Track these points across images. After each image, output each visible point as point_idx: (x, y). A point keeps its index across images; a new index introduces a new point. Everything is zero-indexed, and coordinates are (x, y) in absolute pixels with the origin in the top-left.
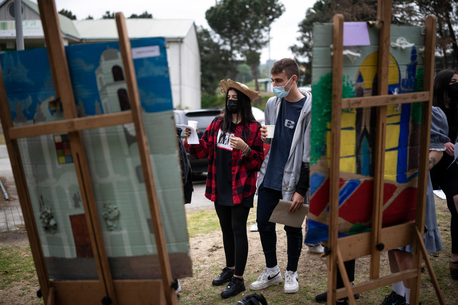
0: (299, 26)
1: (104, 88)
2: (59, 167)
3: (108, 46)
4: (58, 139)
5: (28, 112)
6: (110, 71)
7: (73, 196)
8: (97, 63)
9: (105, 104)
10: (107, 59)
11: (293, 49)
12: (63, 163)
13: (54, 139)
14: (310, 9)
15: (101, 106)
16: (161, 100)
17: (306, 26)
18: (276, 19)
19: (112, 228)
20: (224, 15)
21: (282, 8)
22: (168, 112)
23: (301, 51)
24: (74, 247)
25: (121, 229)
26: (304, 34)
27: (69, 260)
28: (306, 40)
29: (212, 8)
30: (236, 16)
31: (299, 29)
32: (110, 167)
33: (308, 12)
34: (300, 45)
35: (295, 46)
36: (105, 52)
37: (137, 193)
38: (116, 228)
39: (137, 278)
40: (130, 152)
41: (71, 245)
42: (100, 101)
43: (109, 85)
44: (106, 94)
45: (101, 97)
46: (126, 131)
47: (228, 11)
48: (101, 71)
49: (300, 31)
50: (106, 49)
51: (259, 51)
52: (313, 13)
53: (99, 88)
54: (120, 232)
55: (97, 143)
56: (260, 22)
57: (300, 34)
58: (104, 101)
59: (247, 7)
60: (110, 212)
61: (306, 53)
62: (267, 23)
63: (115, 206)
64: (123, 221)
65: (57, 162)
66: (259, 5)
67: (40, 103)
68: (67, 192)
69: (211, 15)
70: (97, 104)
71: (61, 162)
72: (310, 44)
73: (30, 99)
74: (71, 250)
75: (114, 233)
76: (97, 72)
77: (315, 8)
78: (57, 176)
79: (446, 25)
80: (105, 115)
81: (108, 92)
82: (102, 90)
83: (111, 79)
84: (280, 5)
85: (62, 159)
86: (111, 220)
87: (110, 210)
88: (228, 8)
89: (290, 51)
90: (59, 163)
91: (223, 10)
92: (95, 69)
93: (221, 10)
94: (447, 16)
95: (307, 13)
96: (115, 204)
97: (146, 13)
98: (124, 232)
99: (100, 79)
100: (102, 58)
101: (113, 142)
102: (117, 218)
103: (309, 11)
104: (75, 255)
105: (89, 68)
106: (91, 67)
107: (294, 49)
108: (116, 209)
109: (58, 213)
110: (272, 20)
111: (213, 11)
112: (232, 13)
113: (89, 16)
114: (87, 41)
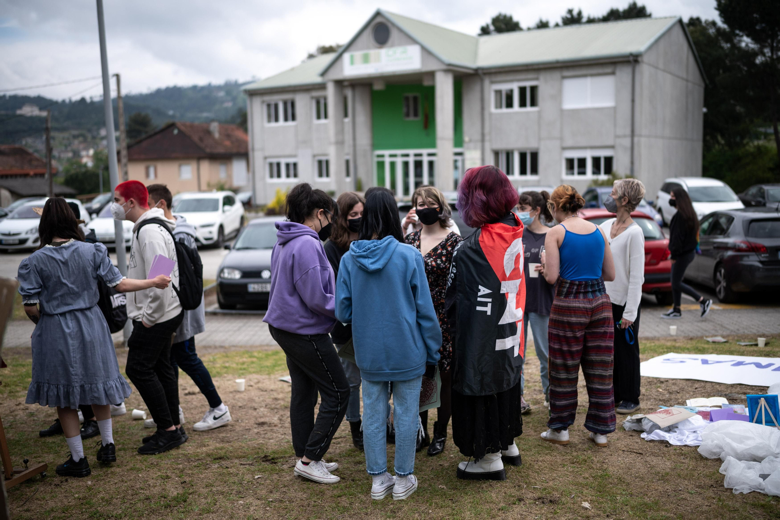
97: (635, 4)
113: (541, 22)
114: (485, 71)
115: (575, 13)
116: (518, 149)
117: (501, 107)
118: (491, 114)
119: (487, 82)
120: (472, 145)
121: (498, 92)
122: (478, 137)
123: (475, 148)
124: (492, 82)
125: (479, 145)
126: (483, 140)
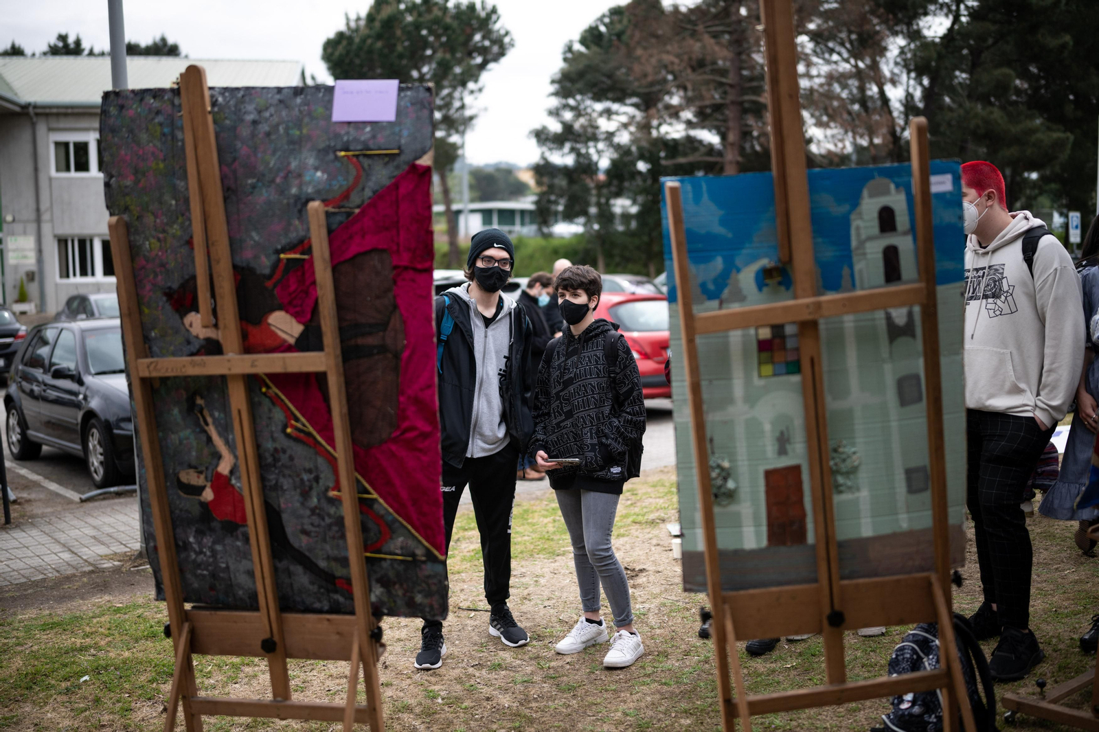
0: (553, 82)
1: (862, 243)
2: (757, 382)
3: (876, 174)
4: (765, 333)
5: (711, 287)
6: (875, 215)
7: (777, 434)
8: (855, 201)
9: (861, 271)
10: (871, 196)
11: (541, 136)
12: (767, 377)
13: (757, 334)
14: (571, 42)
15: (852, 276)
16: (949, 265)
17: (568, 84)
18: (491, 66)
19: (842, 488)
20: (370, 51)
21: (507, 40)
22: (958, 284)
23: (557, 141)
24: (764, 529)
25: (858, 489)
26: (564, 101)
27: (752, 553)
28: (568, 116)
29: (341, 35)
30: (401, 56)
31: (552, 88)
32: (854, 382)
33: (567, 49)
34: (555, 127)
35: (544, 128)
36: (871, 183)
37: (894, 424)
38: (850, 488)
39: (876, 575)
40: (891, 353)
41: (757, 525)
42: (851, 267)
43: (870, 238)
44: (865, 254)
45: (855, 259)
46: (889, 318)
47: (379, 44)
48: (860, 216)
49: (556, 94)
50: (873, 178)
51: (454, 138)
52: (580, 54)
53: (854, 243)
54: (857, 495)
55: (838, 338)
56: (458, 70)
57: (554, 102)
58: (858, 267)
59: (424, 32)
60: (844, 460)
61: (567, 146)
62: (473, 74)
63: (853, 450)
64: (863, 476)
65: (755, 374)
66: (454, 31)
67: (738, 271)
68: (767, 427)
69: (340, 50)
70: (846, 271)
71: (763, 373)
72: (577, 126)
73: (719, 263)
74: (758, 534)
75: (845, 497)
76: (853, 217)
77: (583, 41)
78: (751, 400)
79: (875, 89)
80: (859, 293)
81: (868, 251)
82: (857, 248)
83: (875, 230)
84: (502, 32)
85: (768, 369)
86: (843, 474)
87: (844, 456)
88: (379, 37)
89: (534, 141)
90: (760, 376)
91: (369, 41)
92: (850, 212)
93: (364, 41)
94: (875, 66)
95: (565, 53)
96: (853, 445)
98: (864, 494)
99: (858, 228)
100: (865, 193)
101: (865, 337)
102: (853, 471)
103: (569, 49)
104: (764, 543)
105: (839, 210)
106: (845, 208)
107: (543, 137)
108: (854, 453)
109: (743, 467)
110: (482, 66)
111: (344, 43)
112: (392, 47)
113: (13, 47)
114: (39, 111)
115: (71, 40)
116: (99, 235)
117: (68, 169)
118: (50, 179)
119: (41, 128)
120: (18, 227)
121: (63, 146)
122: (29, 214)
123: (25, 233)
124: (50, 129)
125: (32, 227)
126: (38, 220)
